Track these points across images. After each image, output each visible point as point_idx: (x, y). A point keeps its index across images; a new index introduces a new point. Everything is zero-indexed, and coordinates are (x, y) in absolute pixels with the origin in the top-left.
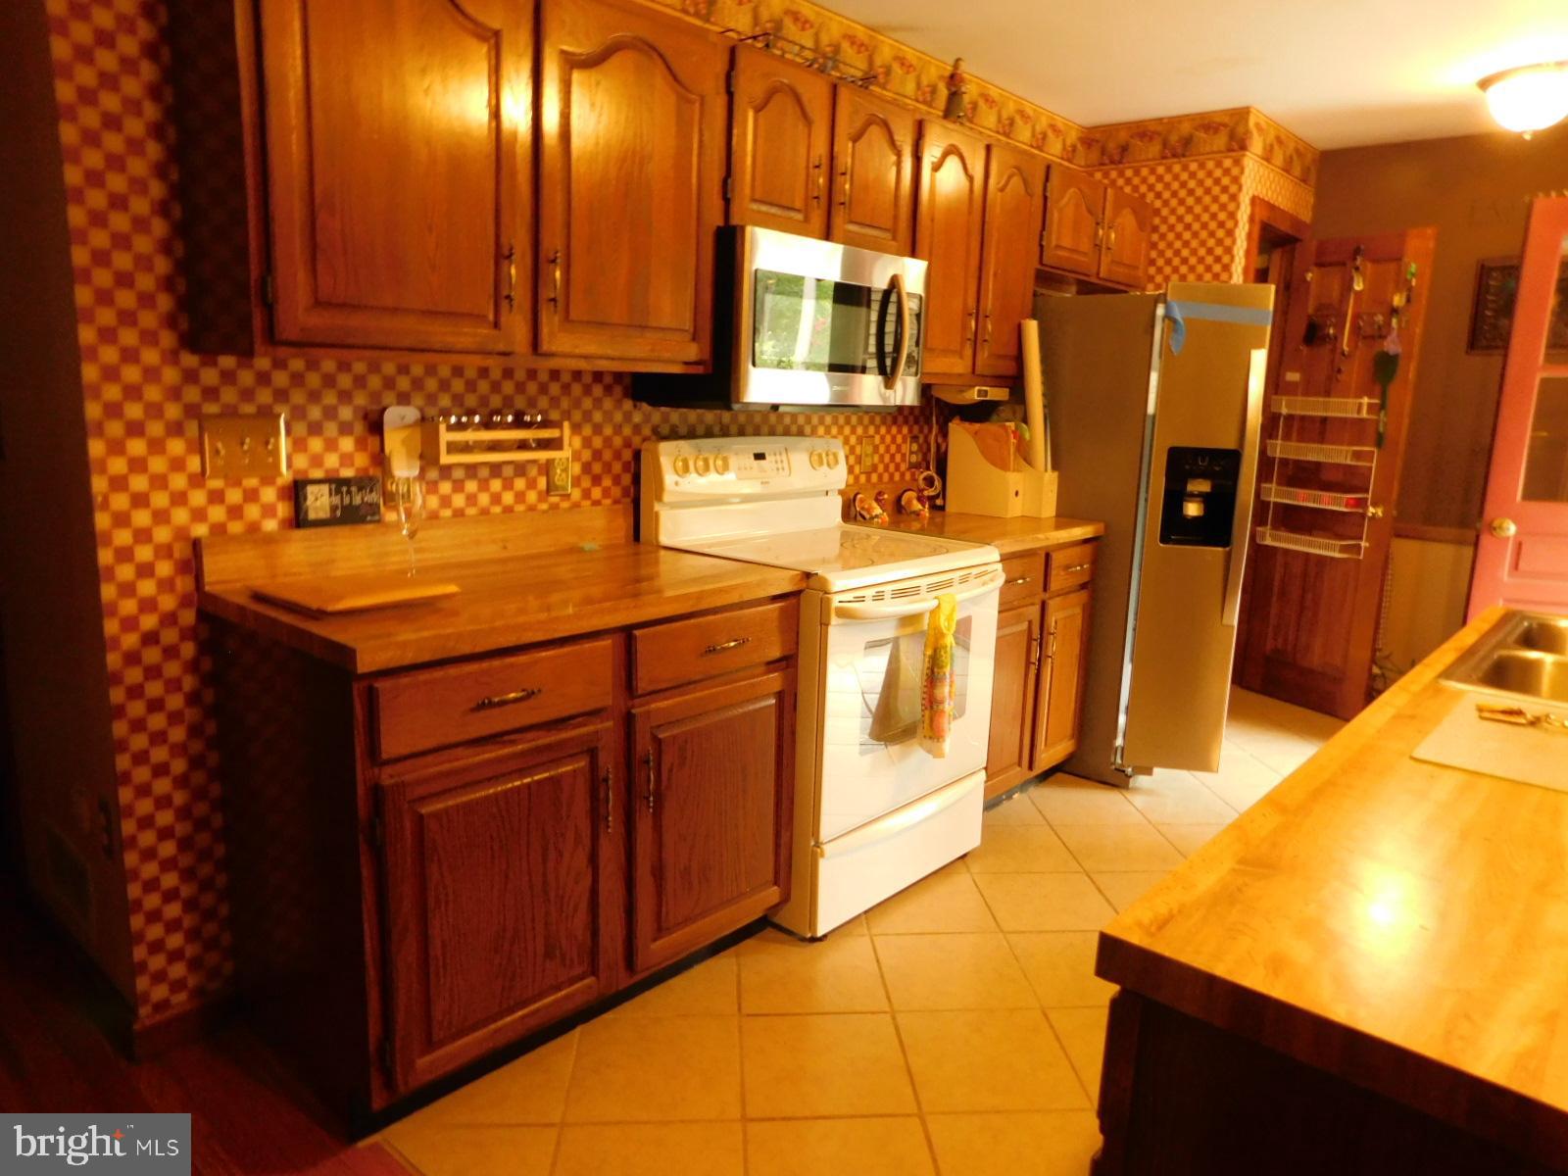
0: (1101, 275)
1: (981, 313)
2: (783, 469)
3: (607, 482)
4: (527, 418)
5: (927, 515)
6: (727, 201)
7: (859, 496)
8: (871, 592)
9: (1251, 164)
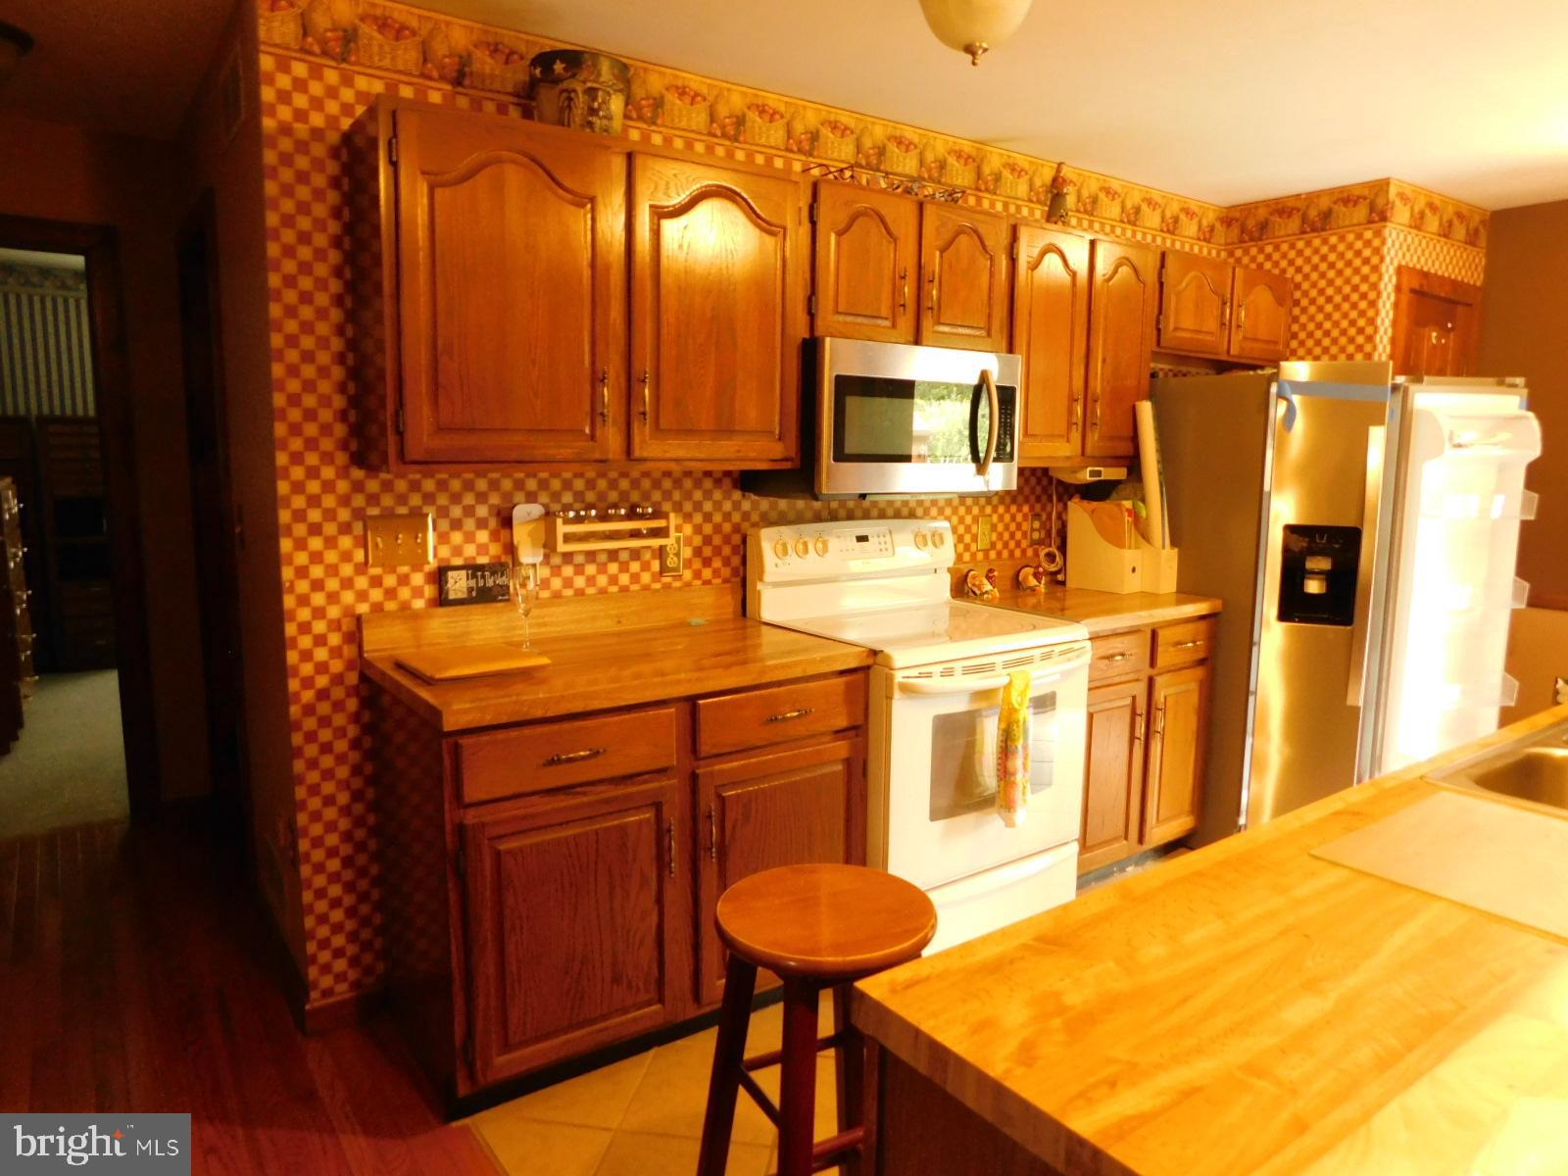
0: (1232, 352)
1: (1089, 397)
2: (887, 550)
3: (717, 563)
4: (639, 510)
5: (1043, 590)
6: (812, 316)
7: (972, 573)
8: (939, 668)
9: (1394, 234)
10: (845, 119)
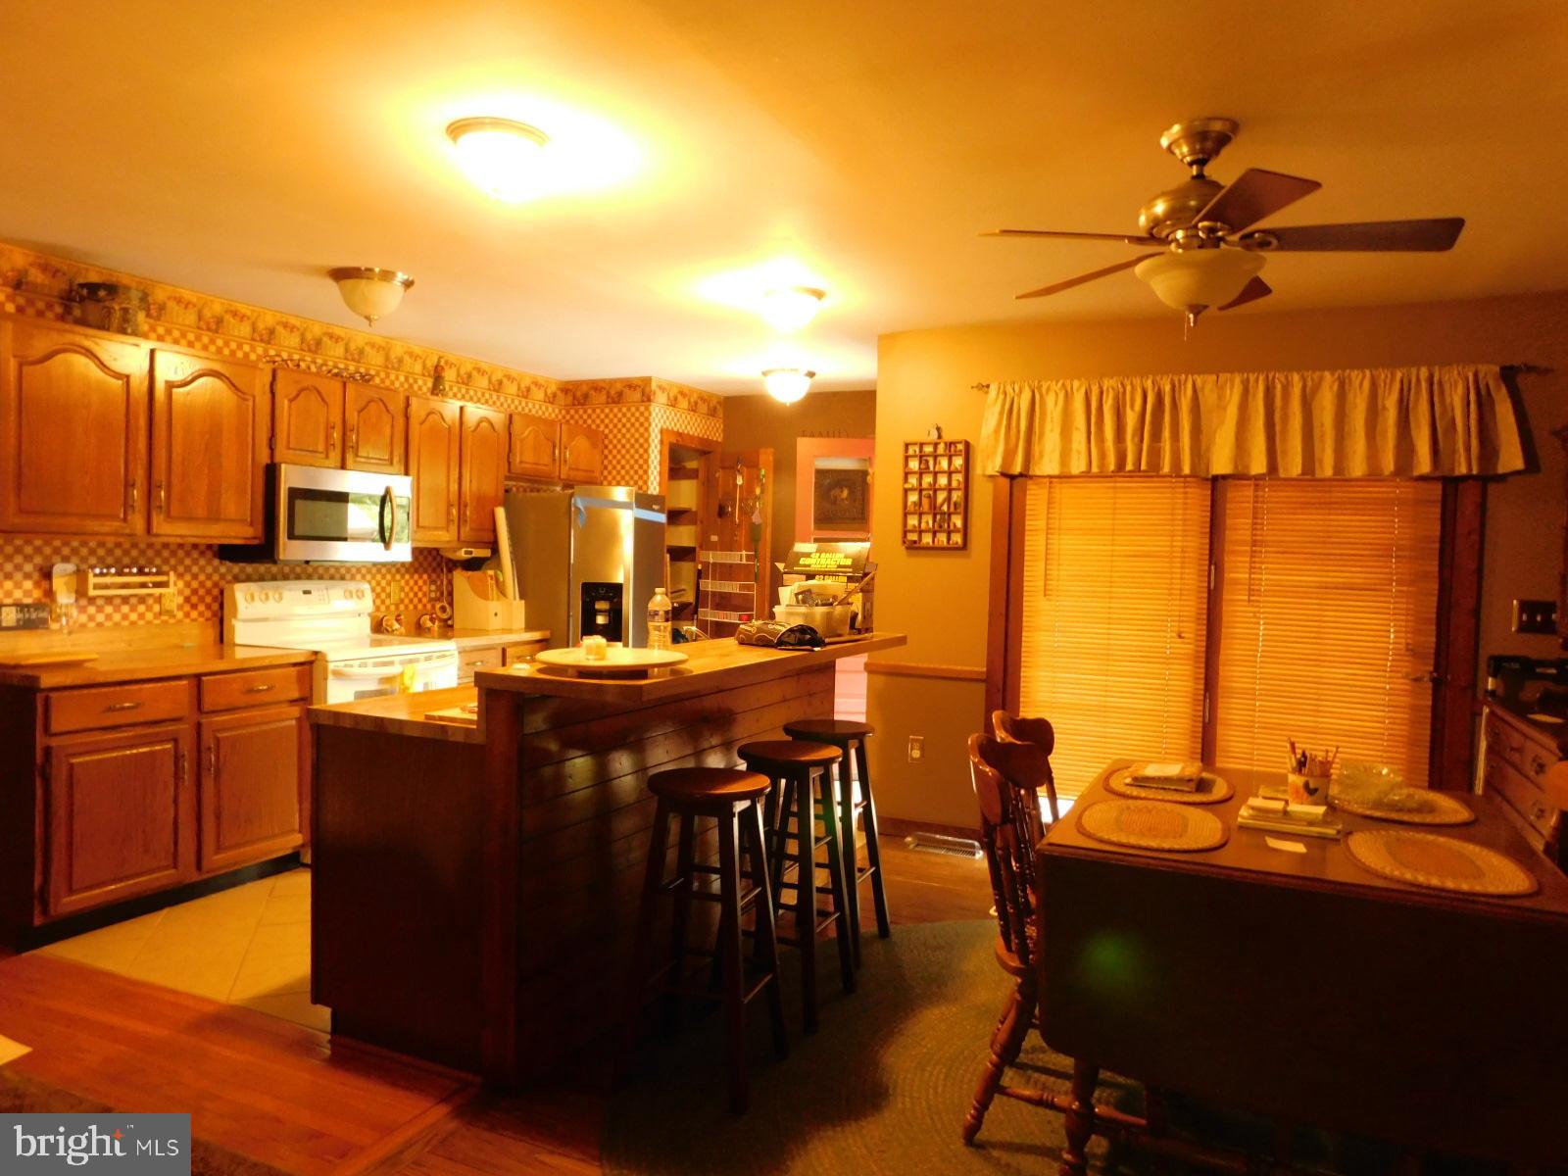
0: (562, 477)
1: (462, 503)
2: (324, 600)
3: (202, 608)
4: (147, 570)
5: (437, 629)
6: (272, 449)
7: (387, 618)
8: (358, 662)
9: (657, 410)
10: (293, 321)
